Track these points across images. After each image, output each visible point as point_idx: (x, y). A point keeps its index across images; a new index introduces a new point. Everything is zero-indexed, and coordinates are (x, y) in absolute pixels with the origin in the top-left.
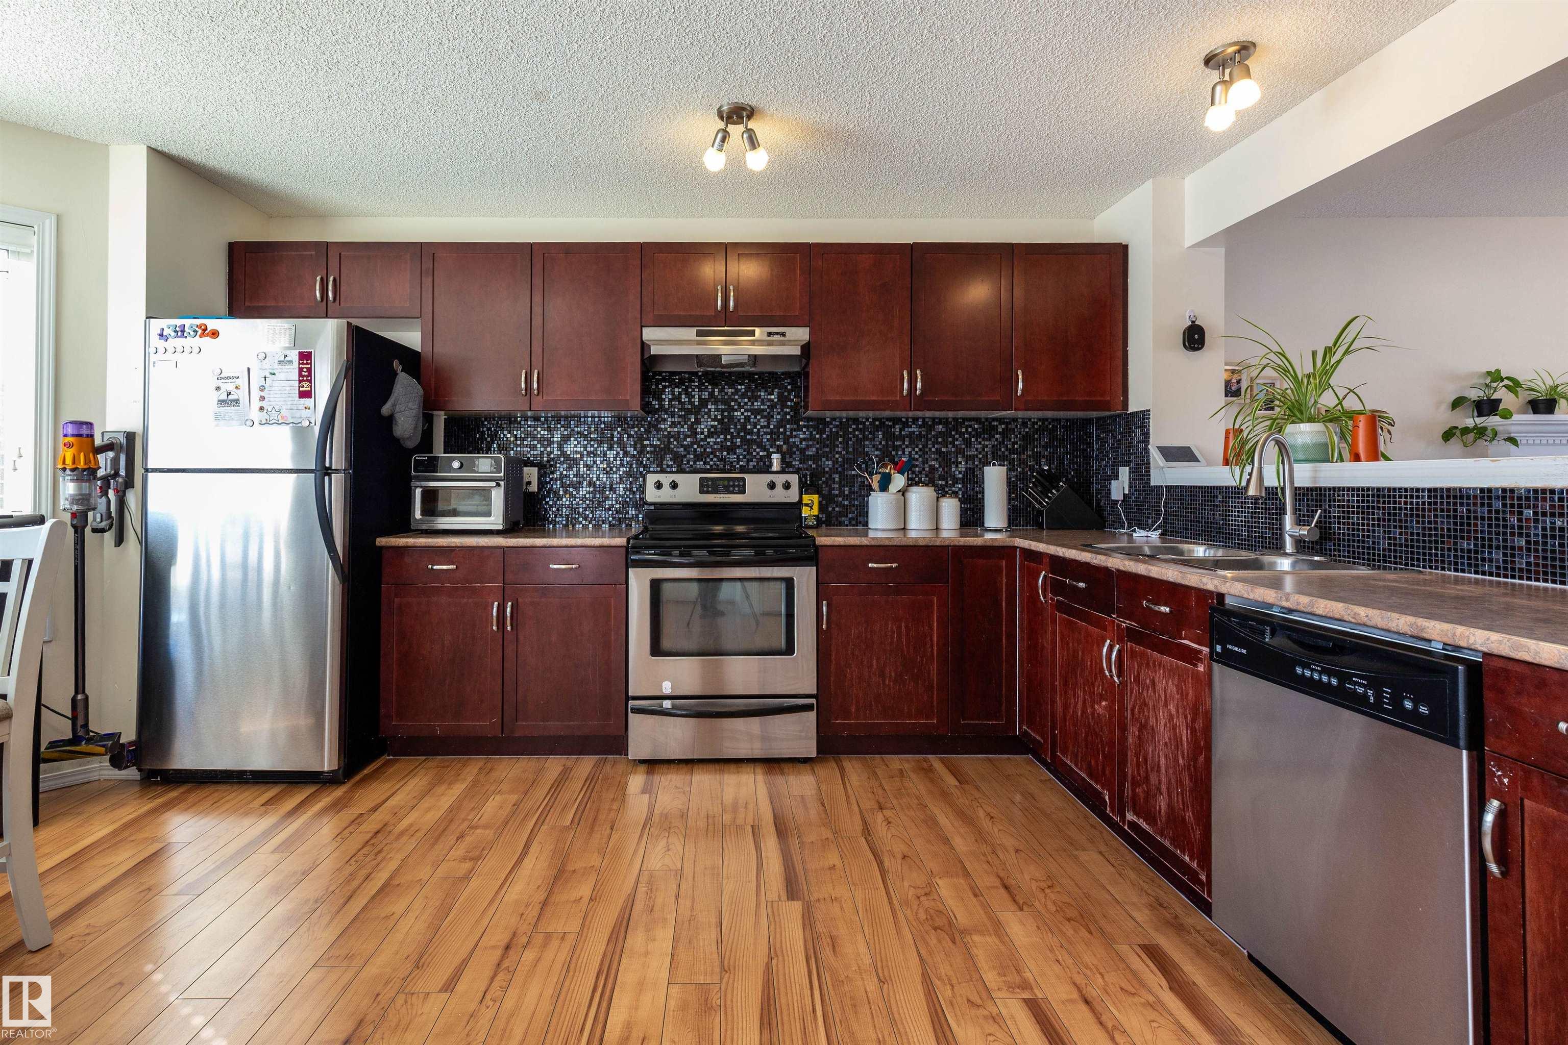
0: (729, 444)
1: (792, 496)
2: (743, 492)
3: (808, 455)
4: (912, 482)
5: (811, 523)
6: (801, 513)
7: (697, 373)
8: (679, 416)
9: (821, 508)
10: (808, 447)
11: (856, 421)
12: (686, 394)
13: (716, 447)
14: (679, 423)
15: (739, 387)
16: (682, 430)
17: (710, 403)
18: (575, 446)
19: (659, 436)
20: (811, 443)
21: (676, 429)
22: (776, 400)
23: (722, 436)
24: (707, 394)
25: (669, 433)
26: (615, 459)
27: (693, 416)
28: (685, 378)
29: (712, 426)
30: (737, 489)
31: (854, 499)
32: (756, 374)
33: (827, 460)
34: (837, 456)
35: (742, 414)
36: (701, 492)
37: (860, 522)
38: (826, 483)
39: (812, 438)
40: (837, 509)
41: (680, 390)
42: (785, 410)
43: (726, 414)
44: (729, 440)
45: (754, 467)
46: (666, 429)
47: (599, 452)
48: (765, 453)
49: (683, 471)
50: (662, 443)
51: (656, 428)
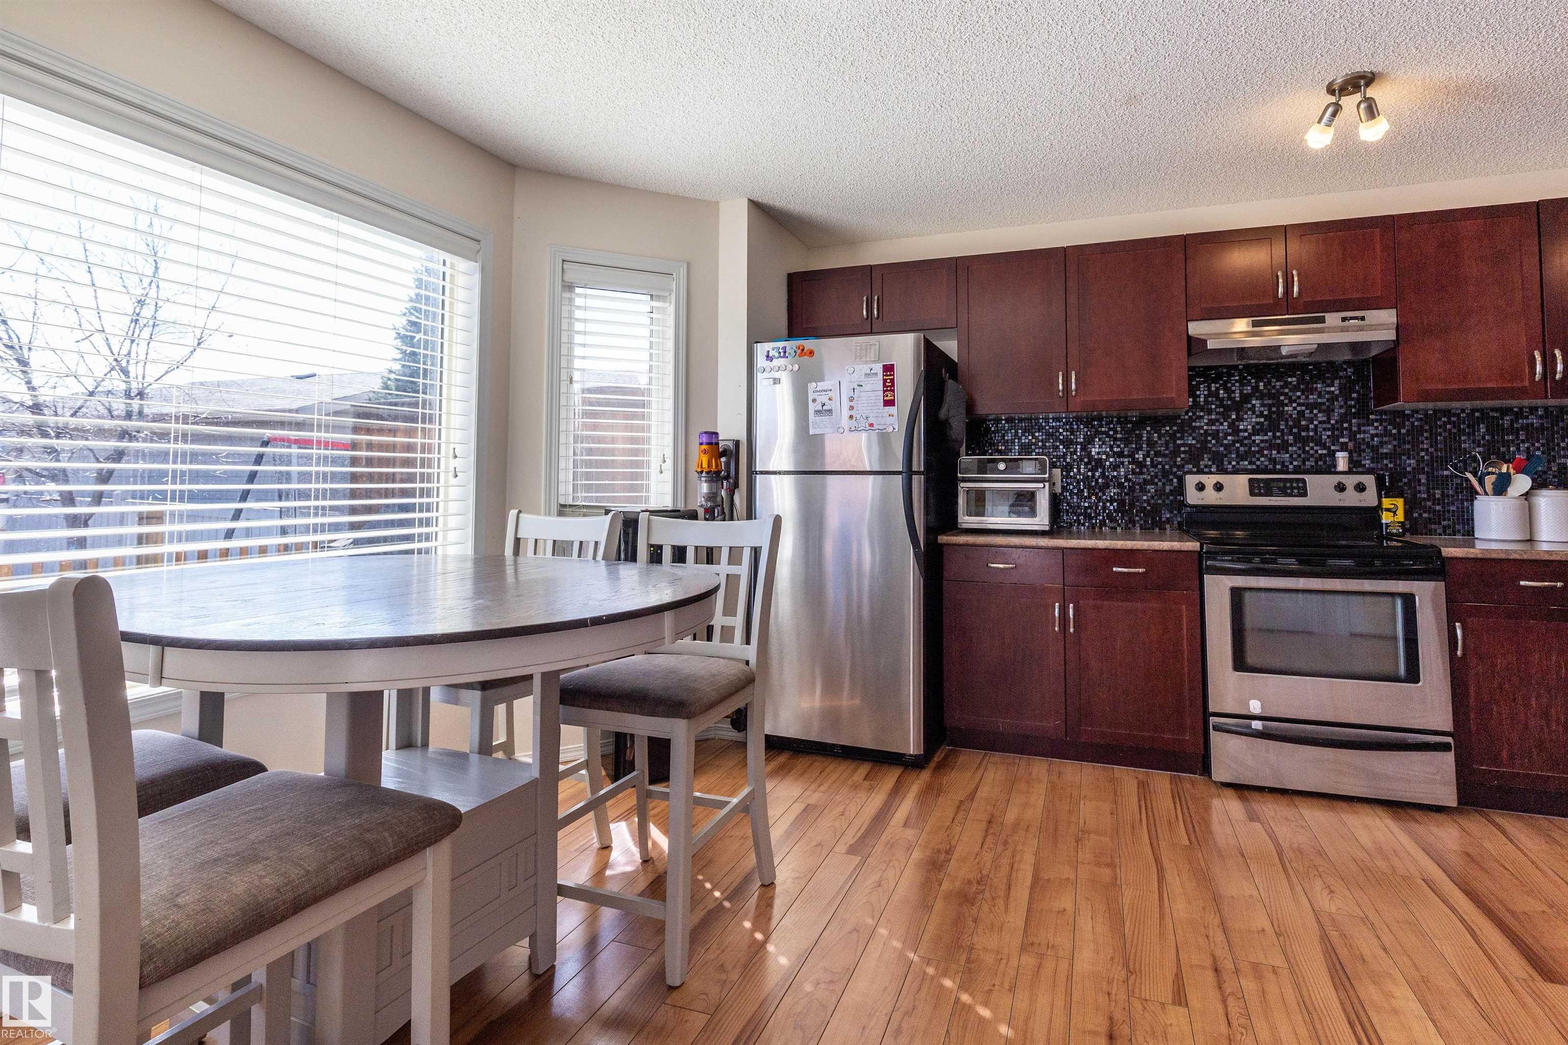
0: (1279, 441)
1: (1369, 498)
2: (1305, 494)
3: (1382, 454)
5: (1395, 531)
6: (1380, 518)
7: (1237, 366)
8: (1217, 413)
9: (1407, 513)
10: (1382, 444)
11: (1447, 413)
12: (1224, 390)
13: (1262, 445)
14: (1217, 420)
15: (1290, 380)
16: (1221, 427)
17: (1254, 399)
18: (1100, 447)
19: (1194, 435)
20: (1385, 439)
21: (1214, 428)
22: (1337, 392)
23: (1270, 434)
24: (1250, 388)
25: (1206, 431)
26: (1145, 459)
27: (1234, 413)
28: (1223, 373)
29: (1257, 423)
30: (1296, 491)
31: (1448, 504)
32: (1310, 364)
33: (1409, 458)
34: (1423, 454)
35: (1295, 408)
36: (1252, 494)
37: (1459, 531)
38: (1409, 484)
39: (1387, 433)
40: (1425, 515)
41: (1218, 385)
42: (1349, 403)
43: (1274, 409)
44: (1279, 438)
45: (1312, 466)
46: (1202, 427)
47: (1126, 453)
48: (1325, 452)
49: (1225, 472)
50: (1198, 442)
51: (1190, 426)
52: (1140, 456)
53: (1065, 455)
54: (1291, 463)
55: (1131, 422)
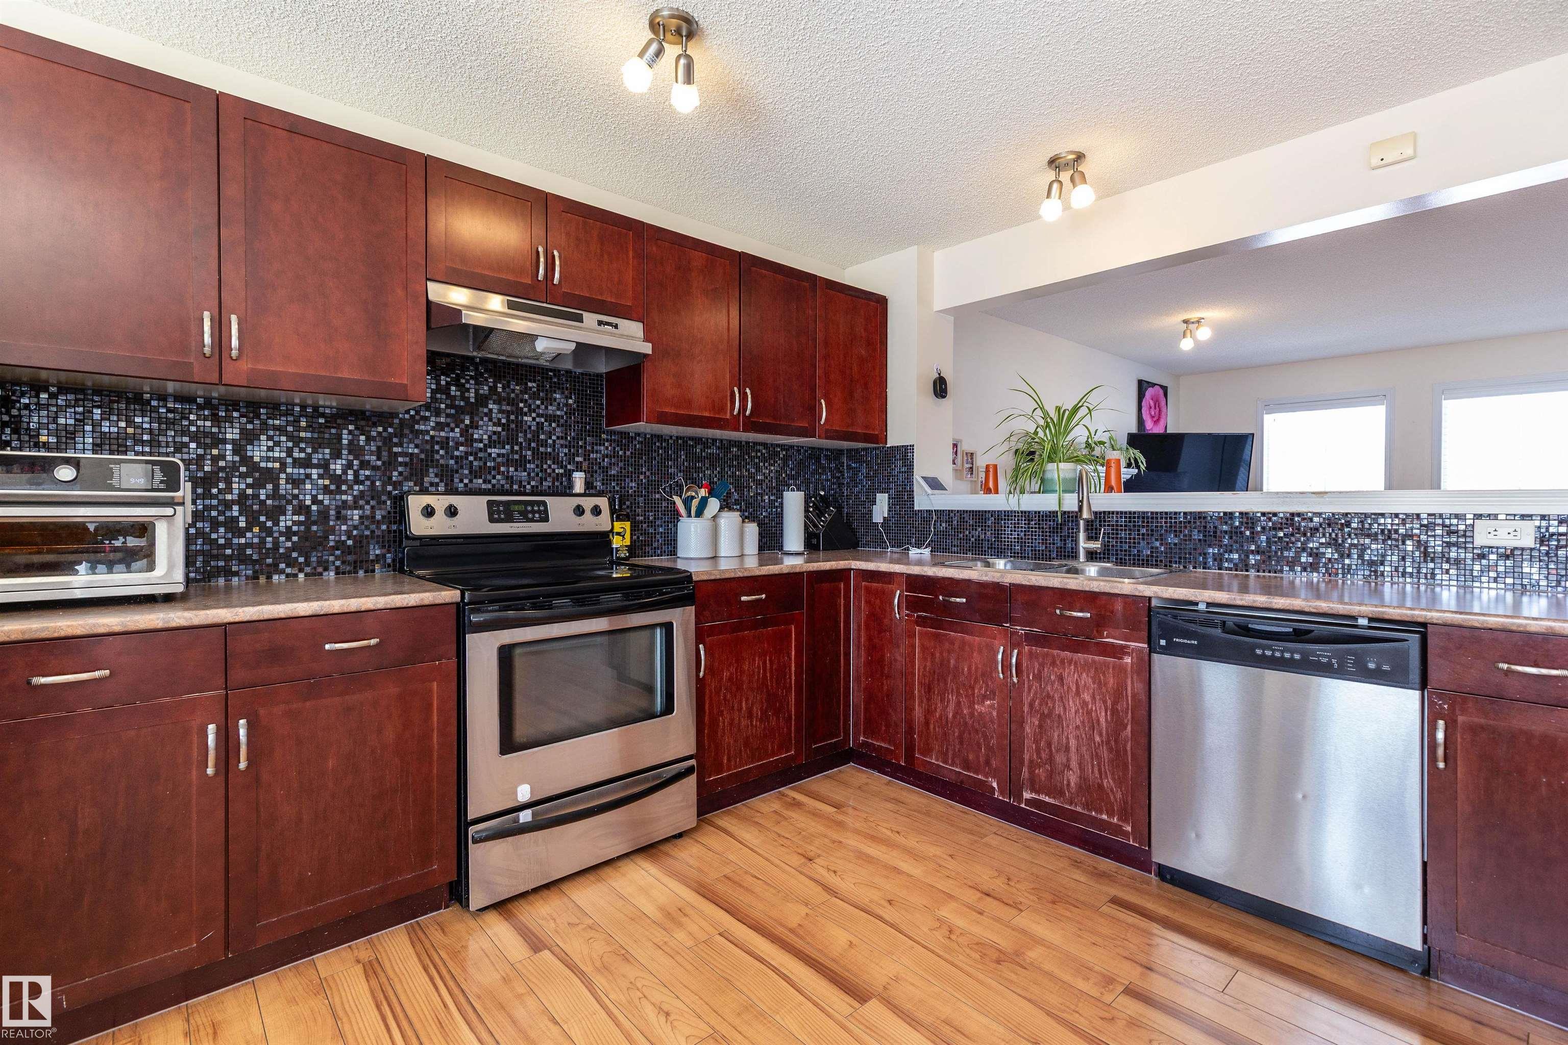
0: (516, 457)
1: (603, 523)
2: (546, 519)
3: (611, 476)
5: (623, 555)
6: (610, 542)
7: (473, 358)
8: (448, 416)
10: (611, 465)
12: (456, 386)
13: (499, 460)
14: (448, 425)
15: (530, 384)
16: (451, 434)
17: (491, 402)
18: (270, 449)
19: (417, 441)
20: (614, 460)
21: (443, 434)
22: (574, 406)
23: (507, 447)
24: (486, 388)
25: (432, 437)
26: (345, 472)
27: (467, 417)
29: (495, 433)
30: (537, 516)
32: (551, 370)
33: (631, 481)
34: (642, 477)
35: (534, 419)
36: (492, 520)
39: (615, 455)
43: (512, 417)
44: (517, 452)
45: (549, 487)
46: (428, 432)
47: (315, 461)
48: (561, 471)
49: (456, 492)
50: (422, 451)
51: (412, 431)
52: (337, 467)
53: (201, 458)
54: (529, 483)
55: (323, 415)
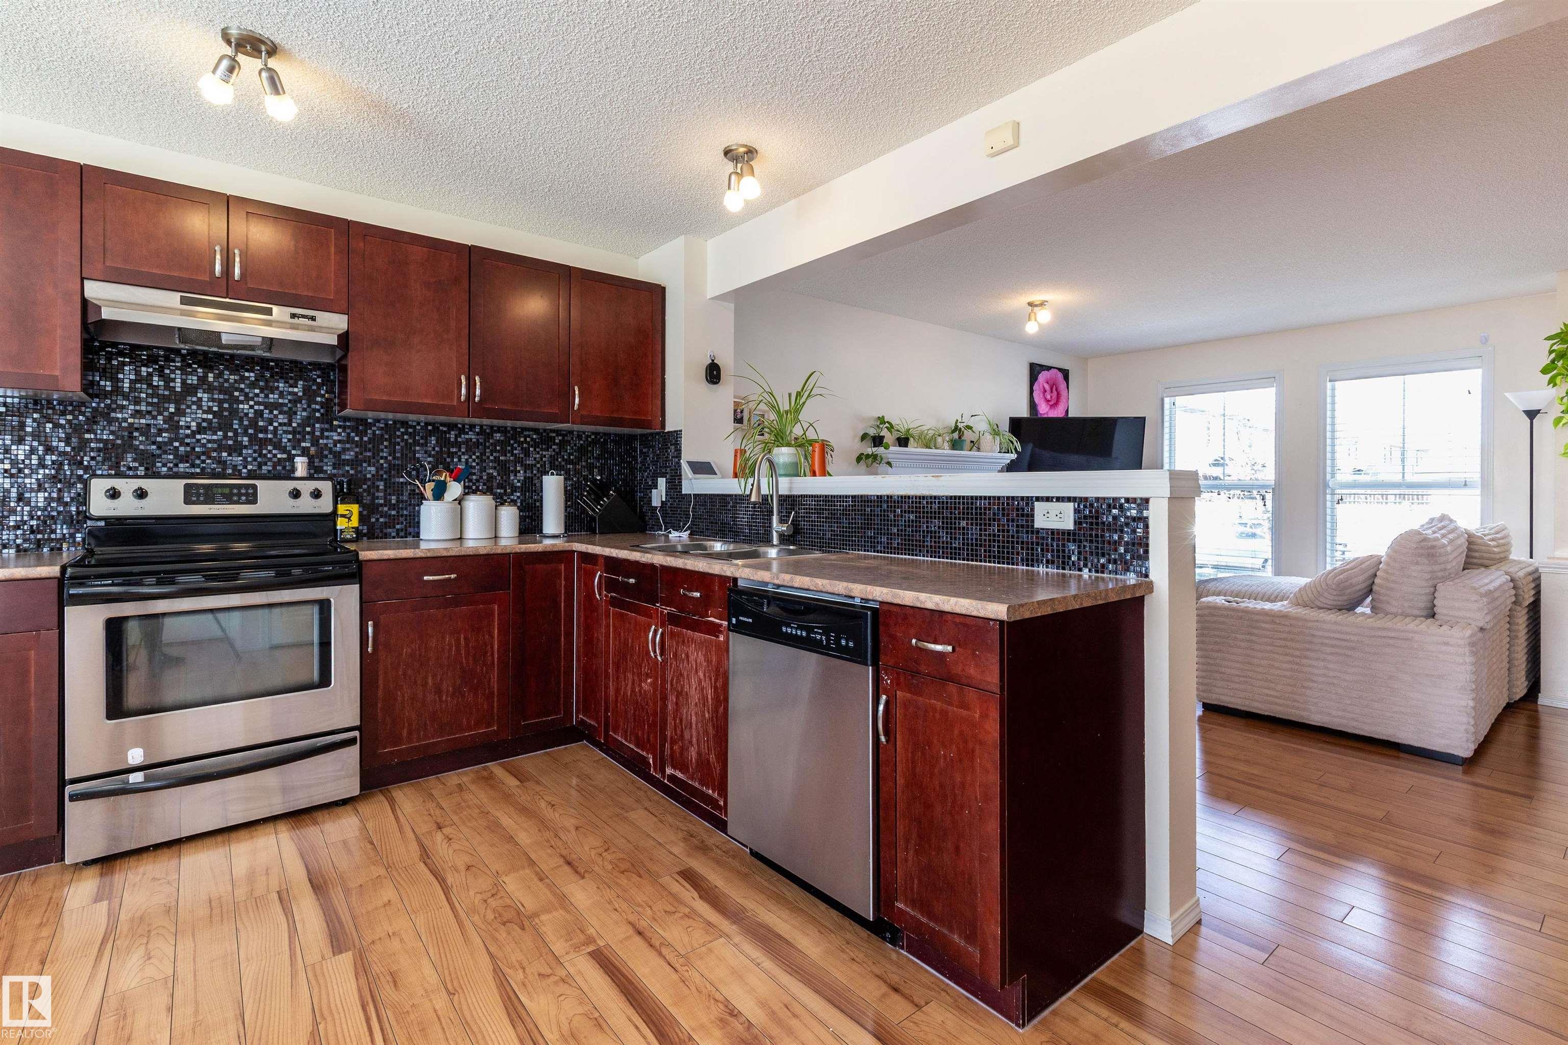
0: (230, 442)
1: (325, 505)
2: (253, 502)
3: (344, 460)
4: (469, 490)
5: (348, 537)
6: (335, 524)
7: (178, 350)
8: (148, 404)
9: (362, 519)
10: (344, 450)
11: (405, 424)
12: (160, 376)
13: (210, 445)
14: (149, 412)
15: (247, 374)
16: (153, 422)
17: (201, 391)
19: (112, 428)
20: (348, 446)
21: (143, 421)
22: (300, 394)
23: (220, 433)
24: (195, 378)
25: (131, 424)
26: (28, 457)
27: (172, 406)
28: (159, 356)
29: (204, 420)
30: (244, 498)
31: (402, 509)
32: (272, 360)
33: (369, 465)
34: (382, 461)
35: (251, 407)
36: (187, 501)
37: (410, 534)
38: (368, 491)
39: (349, 440)
40: (382, 520)
41: (151, 370)
42: (313, 406)
43: (226, 405)
44: (230, 438)
45: (269, 471)
46: (125, 420)
48: (285, 456)
49: (157, 475)
51: (107, 418)
52: (19, 452)
54: (245, 467)
